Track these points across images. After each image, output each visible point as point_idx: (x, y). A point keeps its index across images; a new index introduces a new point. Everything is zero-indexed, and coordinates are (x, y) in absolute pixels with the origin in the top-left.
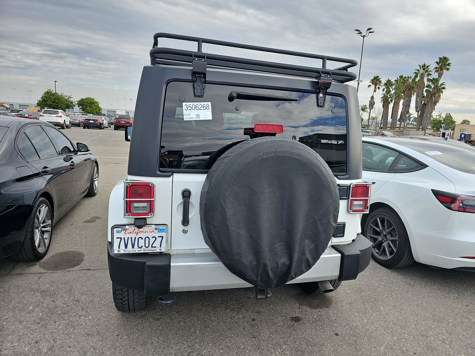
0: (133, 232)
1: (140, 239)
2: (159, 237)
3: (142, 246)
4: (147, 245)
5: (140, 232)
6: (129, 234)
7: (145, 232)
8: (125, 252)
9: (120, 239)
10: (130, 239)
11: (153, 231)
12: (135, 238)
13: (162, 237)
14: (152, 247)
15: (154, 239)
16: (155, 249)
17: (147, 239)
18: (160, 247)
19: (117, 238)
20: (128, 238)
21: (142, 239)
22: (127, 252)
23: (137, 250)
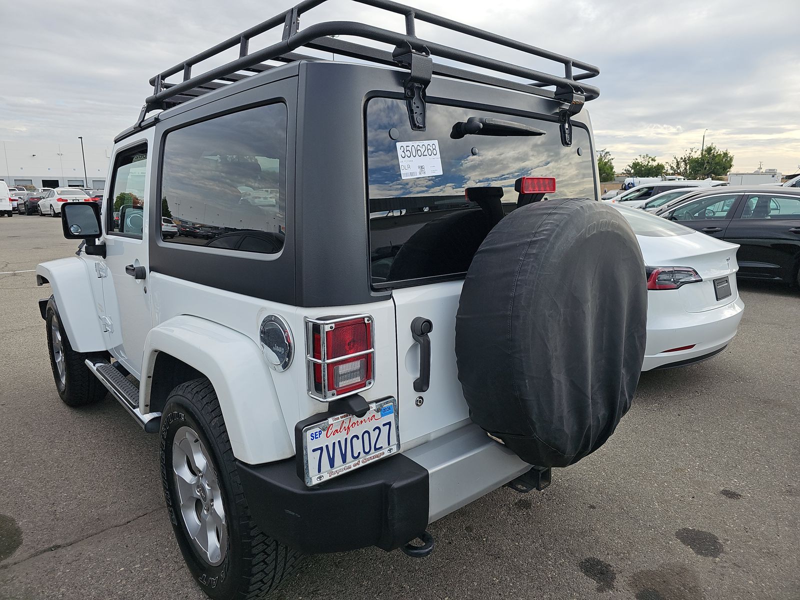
0: (341, 429)
1: (355, 439)
2: (384, 425)
3: (359, 453)
4: (367, 450)
5: (352, 425)
6: (334, 435)
7: (362, 422)
8: (333, 476)
9: (320, 451)
10: (337, 445)
11: (374, 416)
12: (346, 439)
13: (389, 424)
14: (376, 449)
15: (377, 431)
16: (381, 452)
17: (366, 435)
18: (389, 444)
19: (314, 450)
20: (334, 444)
21: (358, 438)
22: (336, 475)
23: (352, 464)
